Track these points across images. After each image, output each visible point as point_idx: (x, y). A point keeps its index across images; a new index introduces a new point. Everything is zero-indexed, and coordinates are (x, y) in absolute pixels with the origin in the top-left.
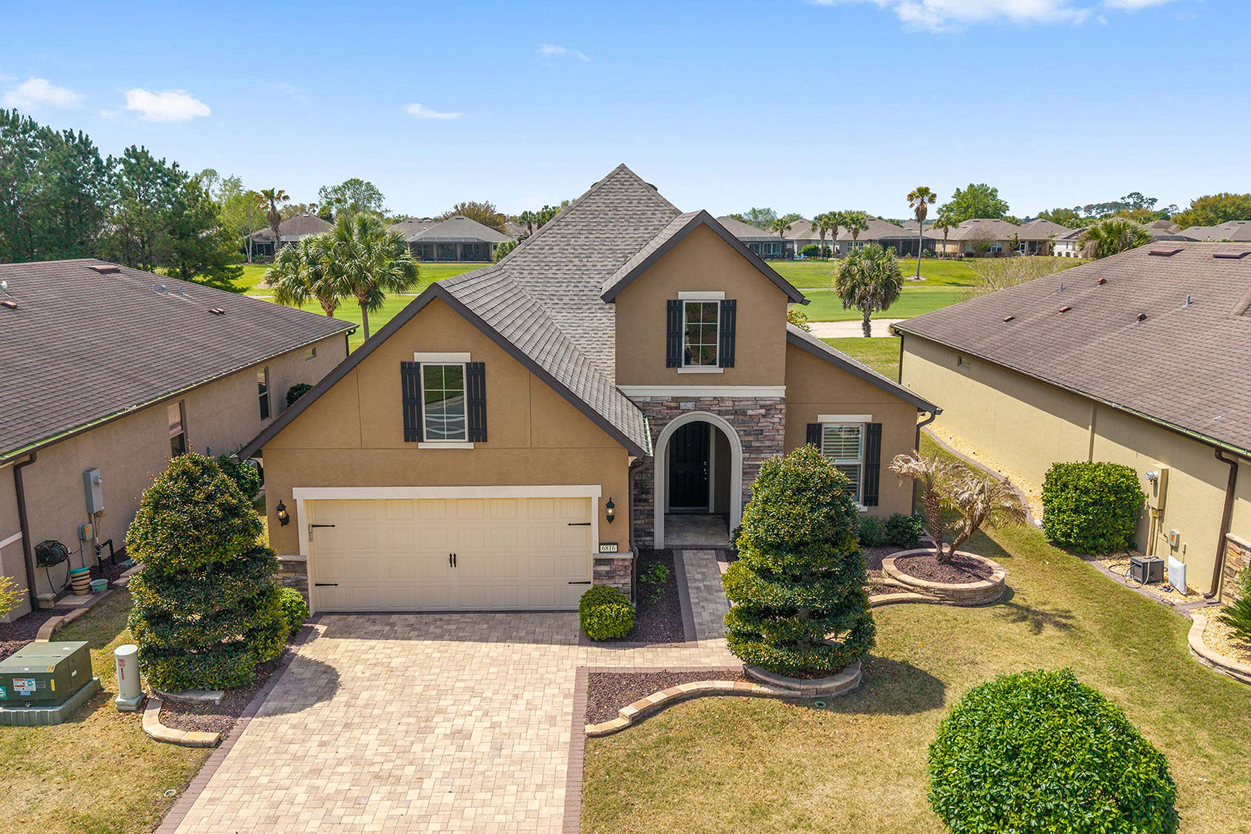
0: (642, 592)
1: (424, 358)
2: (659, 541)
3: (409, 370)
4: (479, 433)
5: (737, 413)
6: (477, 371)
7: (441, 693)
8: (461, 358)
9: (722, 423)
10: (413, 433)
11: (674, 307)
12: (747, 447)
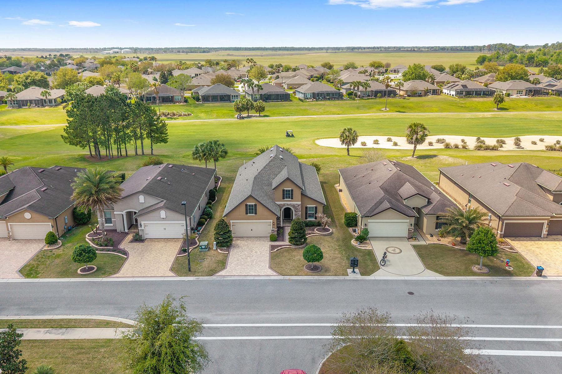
0: (278, 234)
1: (248, 204)
2: (282, 226)
3: (246, 205)
4: (256, 213)
5: (294, 206)
6: (255, 205)
7: (253, 248)
8: (253, 204)
9: (291, 208)
10: (247, 213)
11: (284, 190)
12: (295, 211)
